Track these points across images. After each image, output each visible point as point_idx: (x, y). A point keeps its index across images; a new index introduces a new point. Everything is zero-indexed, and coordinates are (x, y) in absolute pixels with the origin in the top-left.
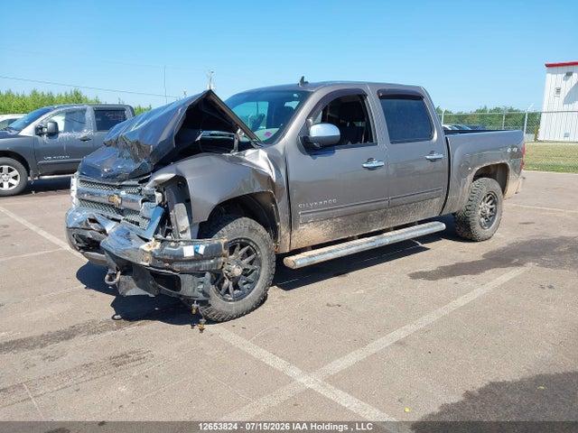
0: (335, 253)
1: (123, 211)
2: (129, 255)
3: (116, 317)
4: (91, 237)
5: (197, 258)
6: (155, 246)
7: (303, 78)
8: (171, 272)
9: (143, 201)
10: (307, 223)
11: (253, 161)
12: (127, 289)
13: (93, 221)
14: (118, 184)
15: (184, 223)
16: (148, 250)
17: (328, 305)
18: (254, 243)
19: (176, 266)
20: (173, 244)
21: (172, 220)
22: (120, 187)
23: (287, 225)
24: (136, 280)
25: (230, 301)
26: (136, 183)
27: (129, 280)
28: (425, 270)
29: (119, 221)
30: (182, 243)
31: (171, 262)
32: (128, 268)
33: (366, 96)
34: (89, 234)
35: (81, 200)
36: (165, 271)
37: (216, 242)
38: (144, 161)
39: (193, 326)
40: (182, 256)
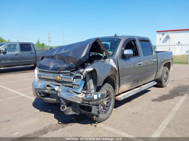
0: (131, 94)
1: (60, 82)
2: (73, 99)
3: (59, 122)
4: (47, 92)
5: (98, 99)
6: (83, 95)
7: (116, 34)
8: (88, 105)
9: (74, 79)
10: (124, 84)
11: (109, 63)
12: (69, 112)
13: (48, 86)
14: (58, 72)
15: (92, 86)
16: (81, 97)
17: (133, 113)
18: (110, 92)
19: (91, 103)
20: (89, 94)
21: (88, 85)
22: (59, 73)
23: (118, 85)
24: (72, 108)
25: (103, 114)
26: (69, 72)
27: (70, 108)
28: (155, 98)
29: (59, 86)
30: (92, 94)
31: (89, 101)
32: (70, 104)
33: (136, 40)
34: (46, 91)
35: (39, 78)
36: (86, 105)
37: (103, 93)
38: (71, 64)
39: (91, 124)
40: (94, 99)
